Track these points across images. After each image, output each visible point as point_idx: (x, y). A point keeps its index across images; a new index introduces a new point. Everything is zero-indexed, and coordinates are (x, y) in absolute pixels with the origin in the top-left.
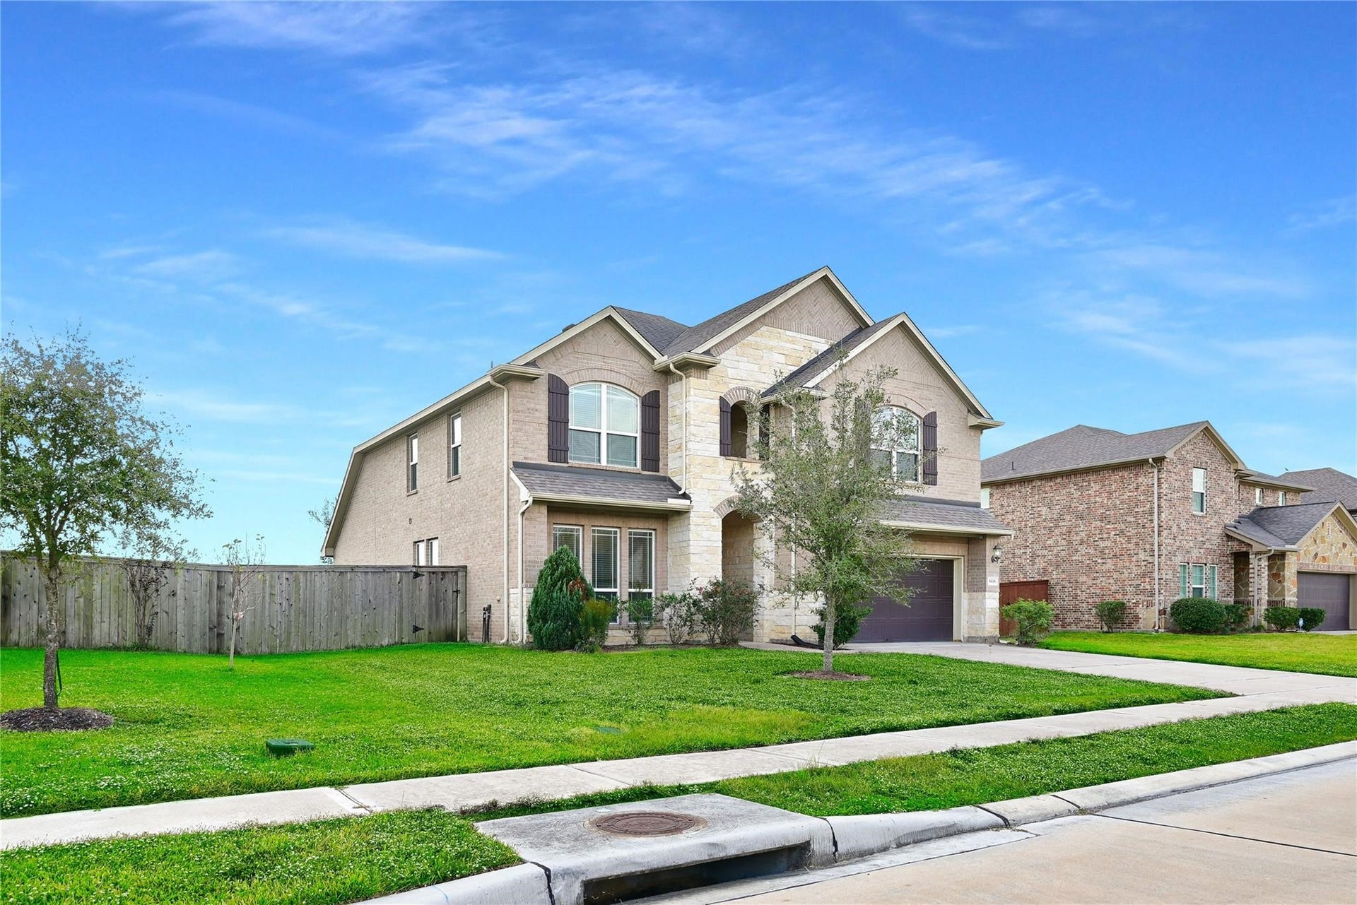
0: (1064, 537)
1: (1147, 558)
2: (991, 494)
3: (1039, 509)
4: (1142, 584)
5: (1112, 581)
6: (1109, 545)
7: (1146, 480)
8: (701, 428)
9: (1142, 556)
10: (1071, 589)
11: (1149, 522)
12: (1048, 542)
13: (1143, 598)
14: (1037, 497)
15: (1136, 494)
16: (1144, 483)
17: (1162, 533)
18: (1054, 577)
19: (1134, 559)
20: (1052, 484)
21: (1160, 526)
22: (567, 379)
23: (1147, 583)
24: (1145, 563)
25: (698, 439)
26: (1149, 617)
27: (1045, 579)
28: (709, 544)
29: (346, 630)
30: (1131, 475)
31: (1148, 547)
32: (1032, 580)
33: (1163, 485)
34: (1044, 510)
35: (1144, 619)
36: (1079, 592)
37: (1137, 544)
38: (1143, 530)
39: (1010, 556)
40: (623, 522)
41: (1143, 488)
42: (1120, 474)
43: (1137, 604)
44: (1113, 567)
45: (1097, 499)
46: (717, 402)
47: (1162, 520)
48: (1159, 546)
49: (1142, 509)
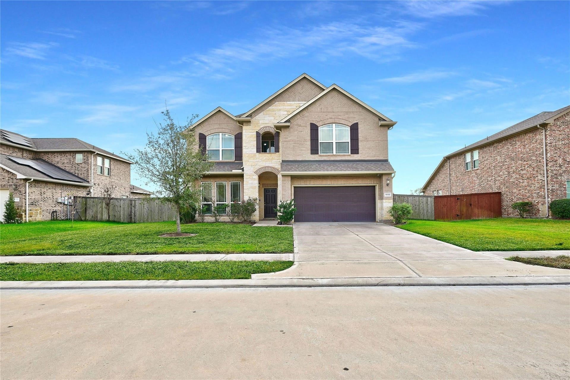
0: (507, 170)
1: (542, 178)
2: (479, 152)
3: (497, 157)
4: (540, 192)
5: (527, 191)
6: (525, 172)
7: (540, 137)
8: (248, 144)
9: (540, 177)
10: (510, 196)
11: (542, 159)
12: (500, 173)
13: (541, 200)
14: (495, 151)
15: (536, 144)
16: (539, 139)
17: (548, 164)
18: (503, 190)
19: (536, 179)
20: (501, 144)
21: (547, 160)
22: (206, 134)
23: (542, 191)
24: (541, 181)
25: (247, 148)
26: (544, 210)
27: (500, 191)
28: (252, 185)
29: (163, 216)
30: (533, 135)
31: (542, 172)
32: (495, 192)
33: (548, 138)
34: (498, 158)
35: (542, 211)
36: (513, 197)
37: (537, 171)
38: (539, 163)
39: (487, 181)
40: (227, 179)
41: (539, 141)
42: (529, 135)
43: (538, 203)
44: (527, 184)
45: (519, 150)
46: (255, 133)
47: (548, 157)
48: (547, 171)
49: (539, 153)
